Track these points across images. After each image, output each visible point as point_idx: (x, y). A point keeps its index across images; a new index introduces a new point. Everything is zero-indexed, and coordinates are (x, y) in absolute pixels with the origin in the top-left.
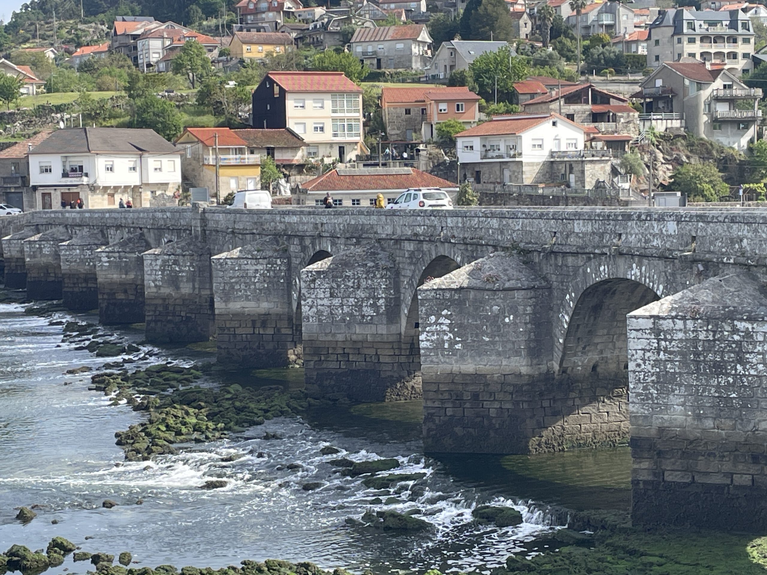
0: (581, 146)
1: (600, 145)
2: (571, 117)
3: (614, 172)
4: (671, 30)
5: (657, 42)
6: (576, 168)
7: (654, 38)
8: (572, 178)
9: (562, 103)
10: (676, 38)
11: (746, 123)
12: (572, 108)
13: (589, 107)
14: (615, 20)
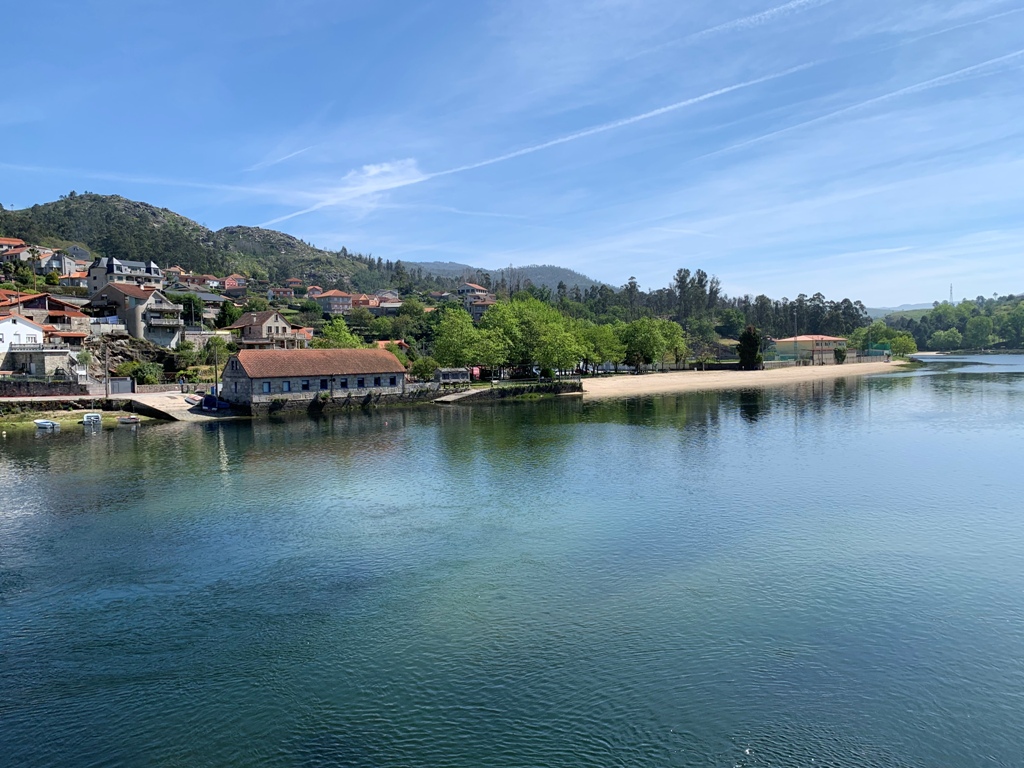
0: (40, 340)
1: (58, 340)
2: (31, 318)
3: (72, 362)
4: (105, 271)
5: (95, 278)
6: (35, 358)
7: (92, 275)
8: (33, 366)
9: (21, 307)
10: (109, 275)
11: (173, 329)
12: (31, 312)
13: (47, 312)
14: (61, 264)
